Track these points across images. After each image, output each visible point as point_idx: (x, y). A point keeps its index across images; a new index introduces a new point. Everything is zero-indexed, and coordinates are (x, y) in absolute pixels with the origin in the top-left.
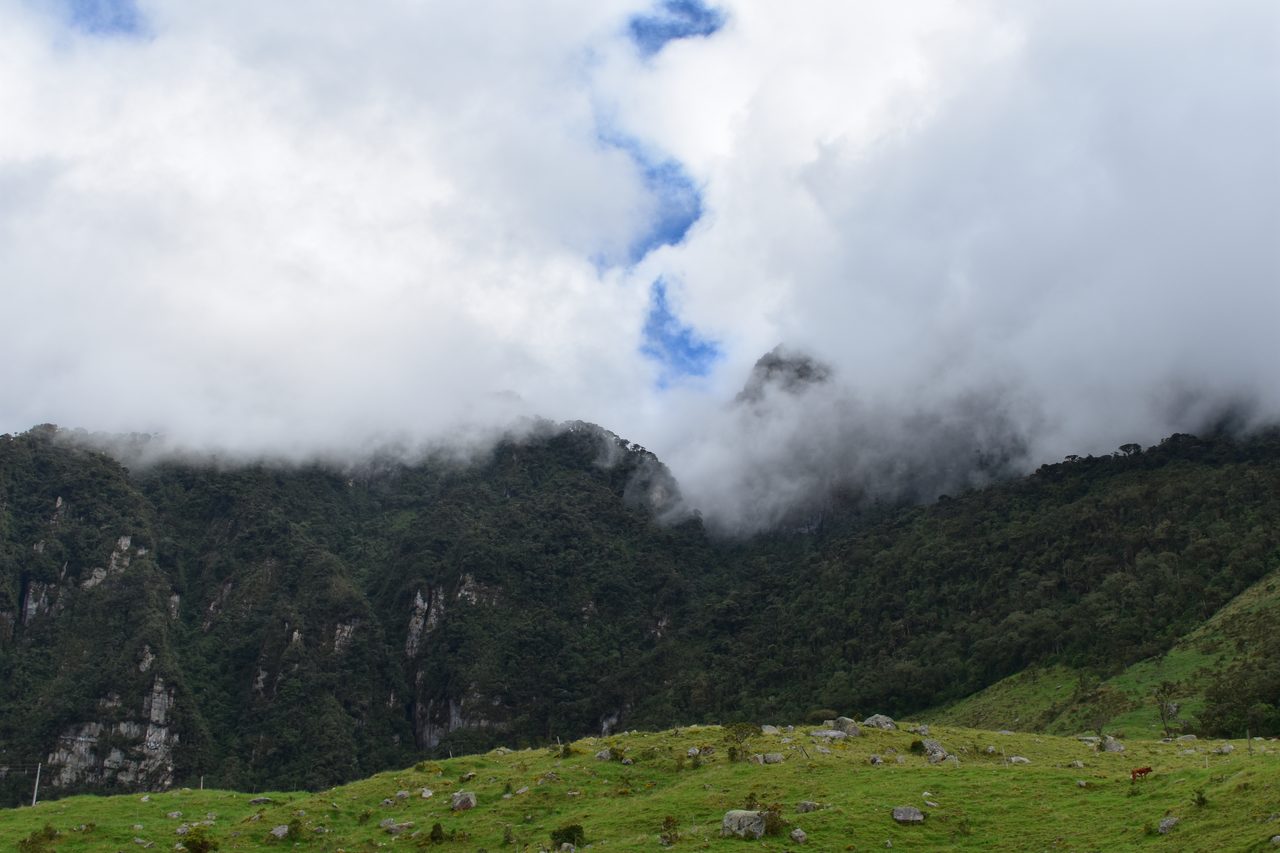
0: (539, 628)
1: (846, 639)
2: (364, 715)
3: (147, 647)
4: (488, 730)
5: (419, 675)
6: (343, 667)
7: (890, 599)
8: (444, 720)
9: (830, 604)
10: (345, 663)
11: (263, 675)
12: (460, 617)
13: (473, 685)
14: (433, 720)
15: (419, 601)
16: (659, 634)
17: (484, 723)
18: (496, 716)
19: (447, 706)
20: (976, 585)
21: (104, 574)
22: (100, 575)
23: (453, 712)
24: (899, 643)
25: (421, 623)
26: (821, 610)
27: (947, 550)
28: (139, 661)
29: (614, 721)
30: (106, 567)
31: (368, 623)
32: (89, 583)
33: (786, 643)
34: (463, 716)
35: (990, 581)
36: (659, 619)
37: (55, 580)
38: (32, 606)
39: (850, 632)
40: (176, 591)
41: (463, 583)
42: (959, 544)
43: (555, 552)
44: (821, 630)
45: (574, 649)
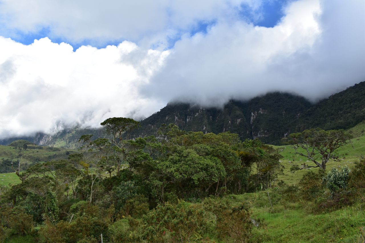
0: (274, 117)
1: (331, 116)
2: (242, 135)
3: (204, 126)
4: (264, 137)
5: (253, 127)
6: (239, 127)
7: (340, 107)
8: (257, 135)
9: (329, 109)
10: (239, 126)
11: (224, 129)
12: (259, 116)
13: (261, 128)
14: (255, 135)
15: (252, 114)
16: (298, 117)
17: (263, 135)
18: (265, 134)
19: (257, 133)
20: (358, 103)
21: (198, 114)
22: (197, 114)
23: (258, 134)
24: (341, 116)
25: (253, 118)
26: (327, 110)
27: (353, 96)
28: (203, 128)
29: (287, 134)
30: (198, 112)
31: (243, 119)
32: (196, 116)
33: (319, 117)
34: (260, 134)
35: (361, 102)
36: (298, 114)
37: (191, 115)
38: (188, 120)
39: (332, 114)
40: (211, 115)
41: (260, 110)
42: (356, 94)
43: (277, 103)
44: (326, 114)
45: (280, 121)
